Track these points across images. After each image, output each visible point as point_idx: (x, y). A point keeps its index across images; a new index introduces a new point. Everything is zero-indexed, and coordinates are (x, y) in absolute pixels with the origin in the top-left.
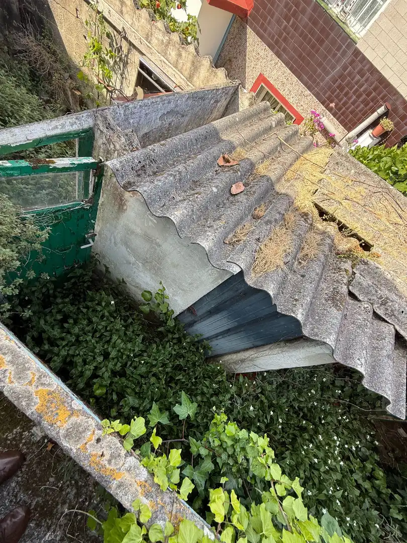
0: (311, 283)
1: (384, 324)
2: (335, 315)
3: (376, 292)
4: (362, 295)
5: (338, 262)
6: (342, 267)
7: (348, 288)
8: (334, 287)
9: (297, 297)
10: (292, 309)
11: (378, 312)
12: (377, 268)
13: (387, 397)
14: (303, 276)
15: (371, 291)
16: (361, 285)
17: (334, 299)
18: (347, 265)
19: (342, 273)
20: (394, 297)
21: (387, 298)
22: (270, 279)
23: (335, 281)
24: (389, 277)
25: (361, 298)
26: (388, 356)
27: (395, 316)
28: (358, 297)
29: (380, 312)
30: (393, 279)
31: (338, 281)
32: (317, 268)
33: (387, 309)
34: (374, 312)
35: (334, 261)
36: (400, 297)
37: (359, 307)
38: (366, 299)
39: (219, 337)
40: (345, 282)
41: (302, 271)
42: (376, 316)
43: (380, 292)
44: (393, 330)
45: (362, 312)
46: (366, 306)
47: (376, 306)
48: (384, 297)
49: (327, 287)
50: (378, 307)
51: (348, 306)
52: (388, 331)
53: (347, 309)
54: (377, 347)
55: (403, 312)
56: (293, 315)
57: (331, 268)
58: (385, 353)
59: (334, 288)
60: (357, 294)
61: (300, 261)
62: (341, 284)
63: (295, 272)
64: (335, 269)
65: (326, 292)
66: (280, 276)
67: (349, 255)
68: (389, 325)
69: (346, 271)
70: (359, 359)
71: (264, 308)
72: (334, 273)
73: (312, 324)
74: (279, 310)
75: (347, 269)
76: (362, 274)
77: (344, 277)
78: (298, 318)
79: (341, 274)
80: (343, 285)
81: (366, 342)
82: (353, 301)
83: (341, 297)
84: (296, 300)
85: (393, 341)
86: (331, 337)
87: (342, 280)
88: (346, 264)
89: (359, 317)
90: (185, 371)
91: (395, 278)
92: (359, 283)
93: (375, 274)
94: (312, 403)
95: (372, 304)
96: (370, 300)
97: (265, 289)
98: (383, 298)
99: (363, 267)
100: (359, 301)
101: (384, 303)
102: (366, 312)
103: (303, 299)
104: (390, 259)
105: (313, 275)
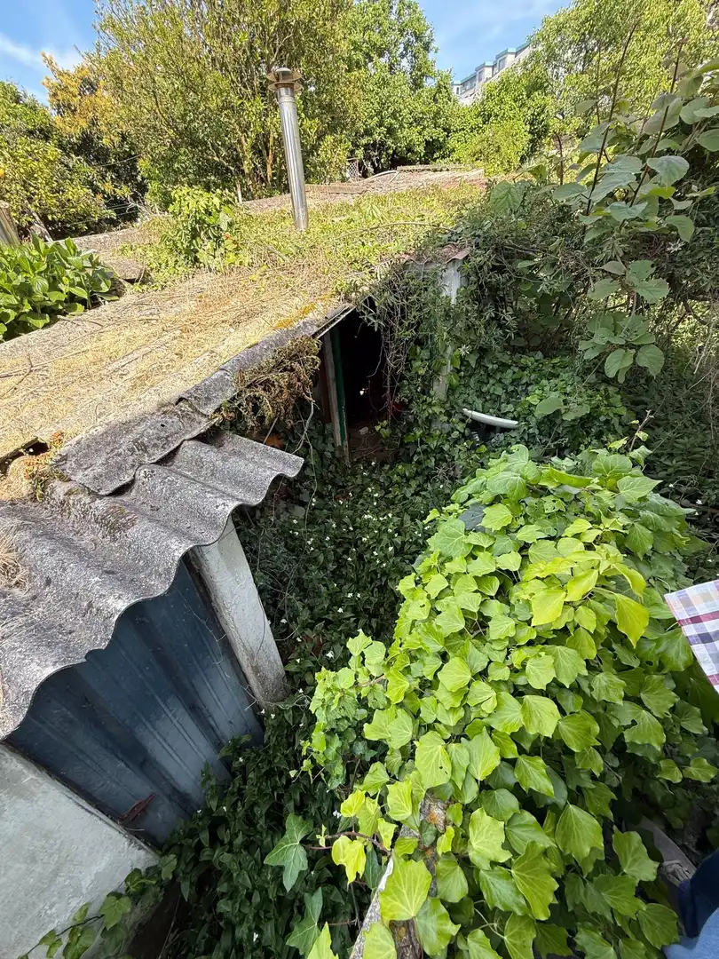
0: (65, 570)
1: (180, 452)
2: (140, 532)
3: (120, 455)
4: (121, 476)
5: (51, 502)
6: (61, 498)
7: (101, 497)
8: (93, 520)
9: (85, 604)
10: (106, 619)
11: (158, 457)
12: (78, 443)
13: (273, 477)
14: (48, 582)
15: (116, 463)
16: (101, 476)
17: (114, 526)
18: (60, 489)
19: (71, 502)
20: (140, 429)
21: (135, 441)
22: (16, 670)
23: (84, 517)
24: (101, 430)
25: (127, 479)
26: (224, 460)
27: (168, 437)
28: (123, 482)
29: (159, 455)
30: (107, 424)
31: (85, 513)
32: (39, 551)
33: (155, 445)
34: (157, 463)
35: (46, 509)
36: (143, 420)
37: (143, 484)
38: (131, 472)
39: (212, 723)
40: (88, 500)
41: (39, 582)
42: (165, 461)
43: (120, 450)
44: (191, 443)
45: (152, 483)
46: (142, 475)
47: (146, 459)
48: (131, 445)
49: (93, 533)
50: (150, 457)
51: (140, 500)
52: (191, 450)
53: (144, 503)
54: (212, 471)
55: (163, 426)
56: (116, 617)
57: (59, 517)
58: (219, 463)
59: (96, 522)
60: (117, 484)
61: (14, 582)
62: (91, 508)
63: (34, 598)
64: (64, 511)
65: (100, 535)
66: (17, 645)
67: (41, 481)
68: (182, 446)
69: (69, 493)
70: (217, 507)
71: (123, 653)
72: (70, 513)
73: (151, 574)
74: (103, 646)
75: (66, 490)
76: (85, 466)
77: (79, 501)
78: (123, 608)
79: (74, 504)
80: (92, 505)
81: (195, 489)
82: (134, 491)
83: (112, 513)
84: (90, 605)
85: (206, 448)
86: (173, 546)
87: (84, 504)
88: (58, 490)
89: (158, 488)
90: (280, 797)
91: (106, 422)
92: (95, 478)
93: (90, 448)
94: (327, 544)
95: (141, 465)
96: (133, 466)
97: (34, 687)
98: (133, 448)
99: (71, 463)
100: (133, 482)
101: (144, 448)
102: (151, 476)
103: (90, 591)
104: (71, 418)
105: (51, 561)
